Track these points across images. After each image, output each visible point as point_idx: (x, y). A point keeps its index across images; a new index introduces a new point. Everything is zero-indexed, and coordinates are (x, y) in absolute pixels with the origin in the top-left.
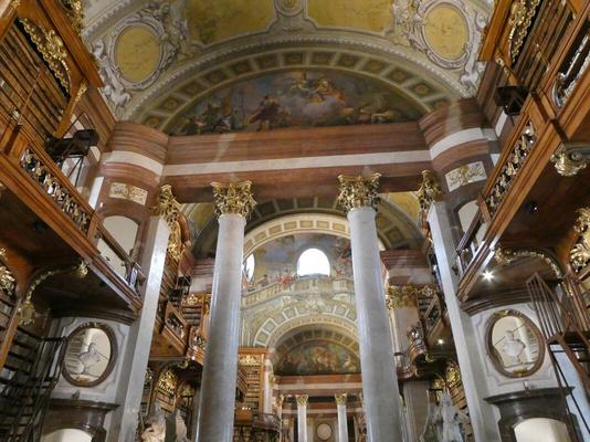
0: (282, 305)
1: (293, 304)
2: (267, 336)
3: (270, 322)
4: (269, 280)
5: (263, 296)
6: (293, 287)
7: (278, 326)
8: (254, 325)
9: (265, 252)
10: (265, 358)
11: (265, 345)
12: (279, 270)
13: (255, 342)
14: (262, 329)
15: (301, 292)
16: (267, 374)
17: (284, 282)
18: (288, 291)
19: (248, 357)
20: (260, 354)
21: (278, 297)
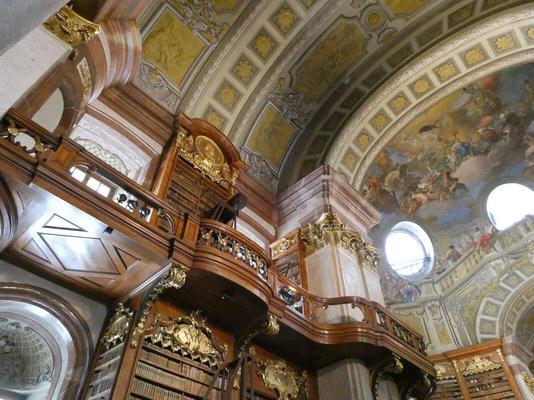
0: (494, 274)
1: (510, 267)
2: (493, 323)
3: (488, 302)
4: (459, 250)
5: (462, 272)
6: (497, 245)
7: (503, 304)
8: (467, 314)
9: (436, 219)
10: (505, 355)
11: (497, 336)
12: (466, 232)
13: (480, 336)
14: (480, 317)
15: (514, 247)
16: (520, 378)
17: (482, 244)
18: (493, 254)
19: (477, 359)
20: (493, 349)
21: (482, 267)
